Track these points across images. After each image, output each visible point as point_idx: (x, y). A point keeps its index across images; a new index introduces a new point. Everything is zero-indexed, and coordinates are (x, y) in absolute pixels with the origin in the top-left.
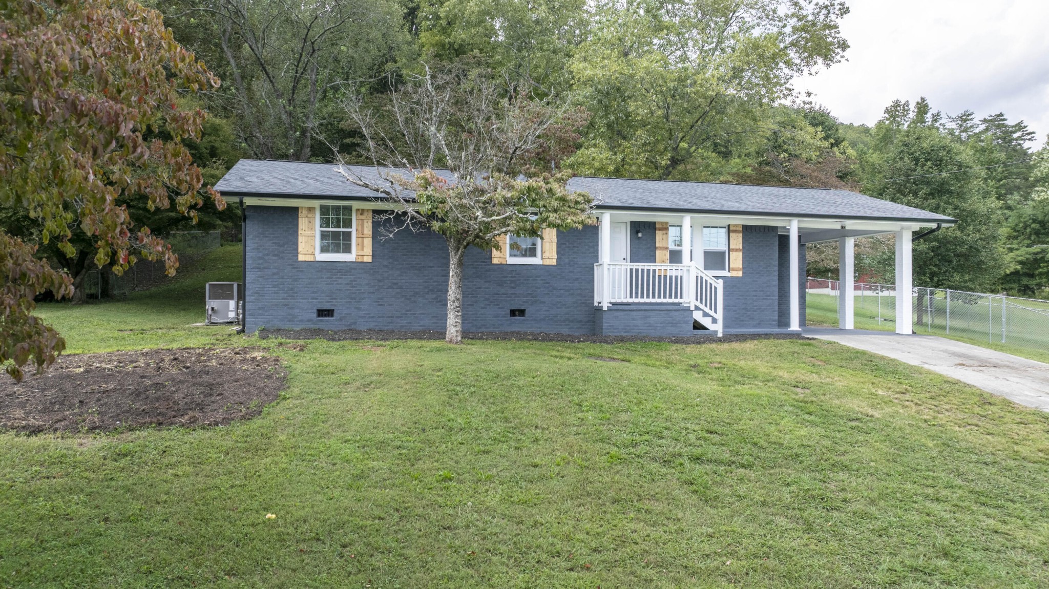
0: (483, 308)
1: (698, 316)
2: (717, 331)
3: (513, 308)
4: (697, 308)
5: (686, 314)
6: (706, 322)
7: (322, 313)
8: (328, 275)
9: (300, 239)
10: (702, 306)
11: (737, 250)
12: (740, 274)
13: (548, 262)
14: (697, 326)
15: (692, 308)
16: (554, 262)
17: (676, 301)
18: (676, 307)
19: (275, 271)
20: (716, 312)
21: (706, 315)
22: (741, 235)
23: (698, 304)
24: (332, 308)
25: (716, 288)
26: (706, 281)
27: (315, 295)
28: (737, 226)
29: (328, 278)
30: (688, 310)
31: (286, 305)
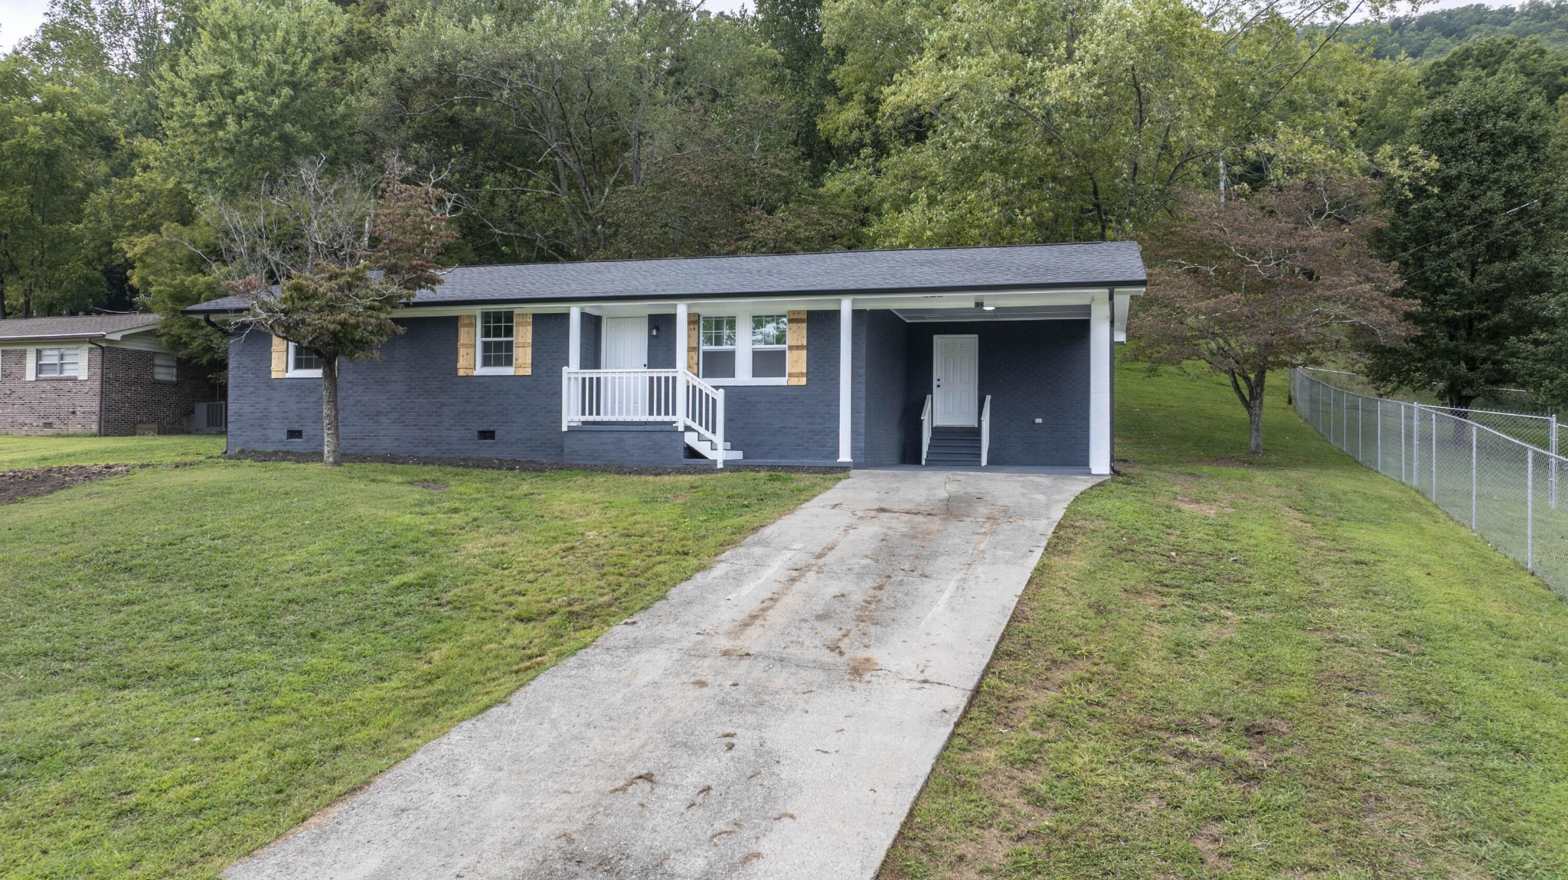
0: (447, 429)
1: (690, 439)
2: (716, 461)
3: (481, 429)
4: (688, 429)
5: (674, 436)
6: (703, 448)
7: (294, 434)
8: (298, 393)
9: (274, 355)
10: (695, 426)
11: (798, 348)
12: (803, 381)
13: (521, 372)
14: (692, 453)
15: (681, 429)
16: (528, 371)
17: (667, 419)
18: (664, 428)
19: (251, 389)
20: (714, 432)
21: (701, 438)
22: (805, 325)
23: (689, 422)
24: (300, 428)
25: (714, 401)
26: (701, 391)
27: (286, 415)
28: (799, 312)
29: (297, 396)
30: (676, 431)
31: (261, 425)
